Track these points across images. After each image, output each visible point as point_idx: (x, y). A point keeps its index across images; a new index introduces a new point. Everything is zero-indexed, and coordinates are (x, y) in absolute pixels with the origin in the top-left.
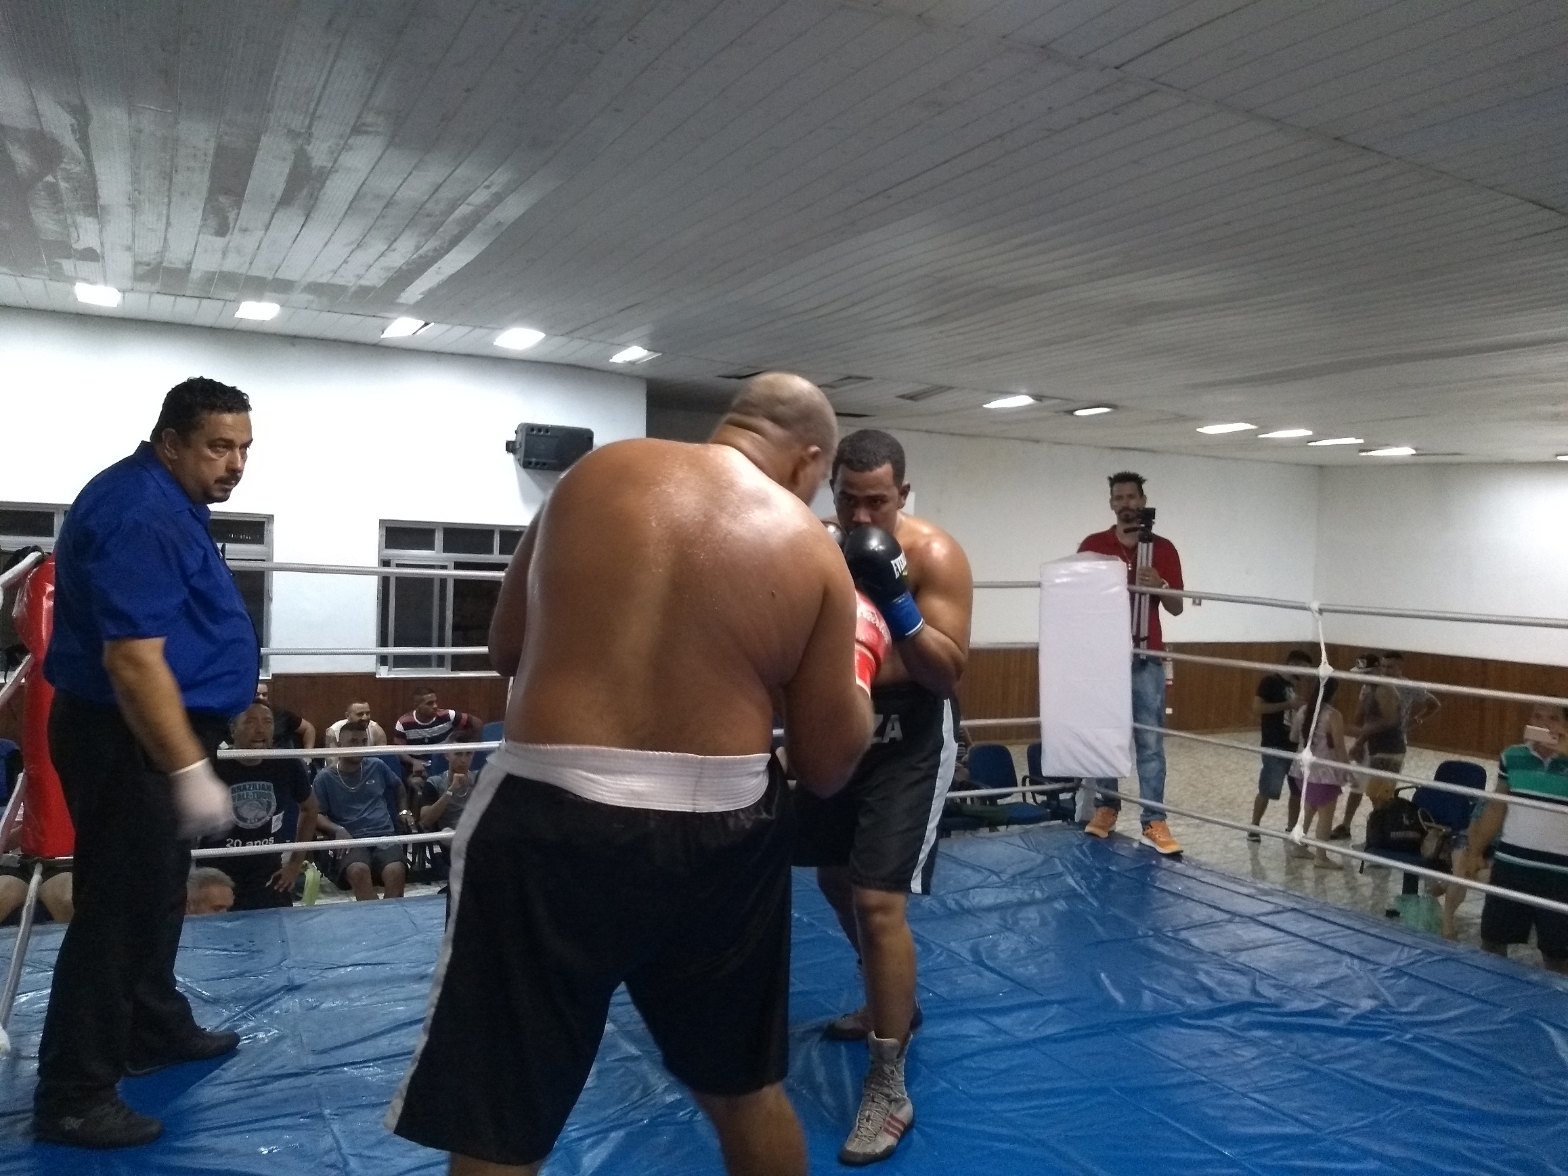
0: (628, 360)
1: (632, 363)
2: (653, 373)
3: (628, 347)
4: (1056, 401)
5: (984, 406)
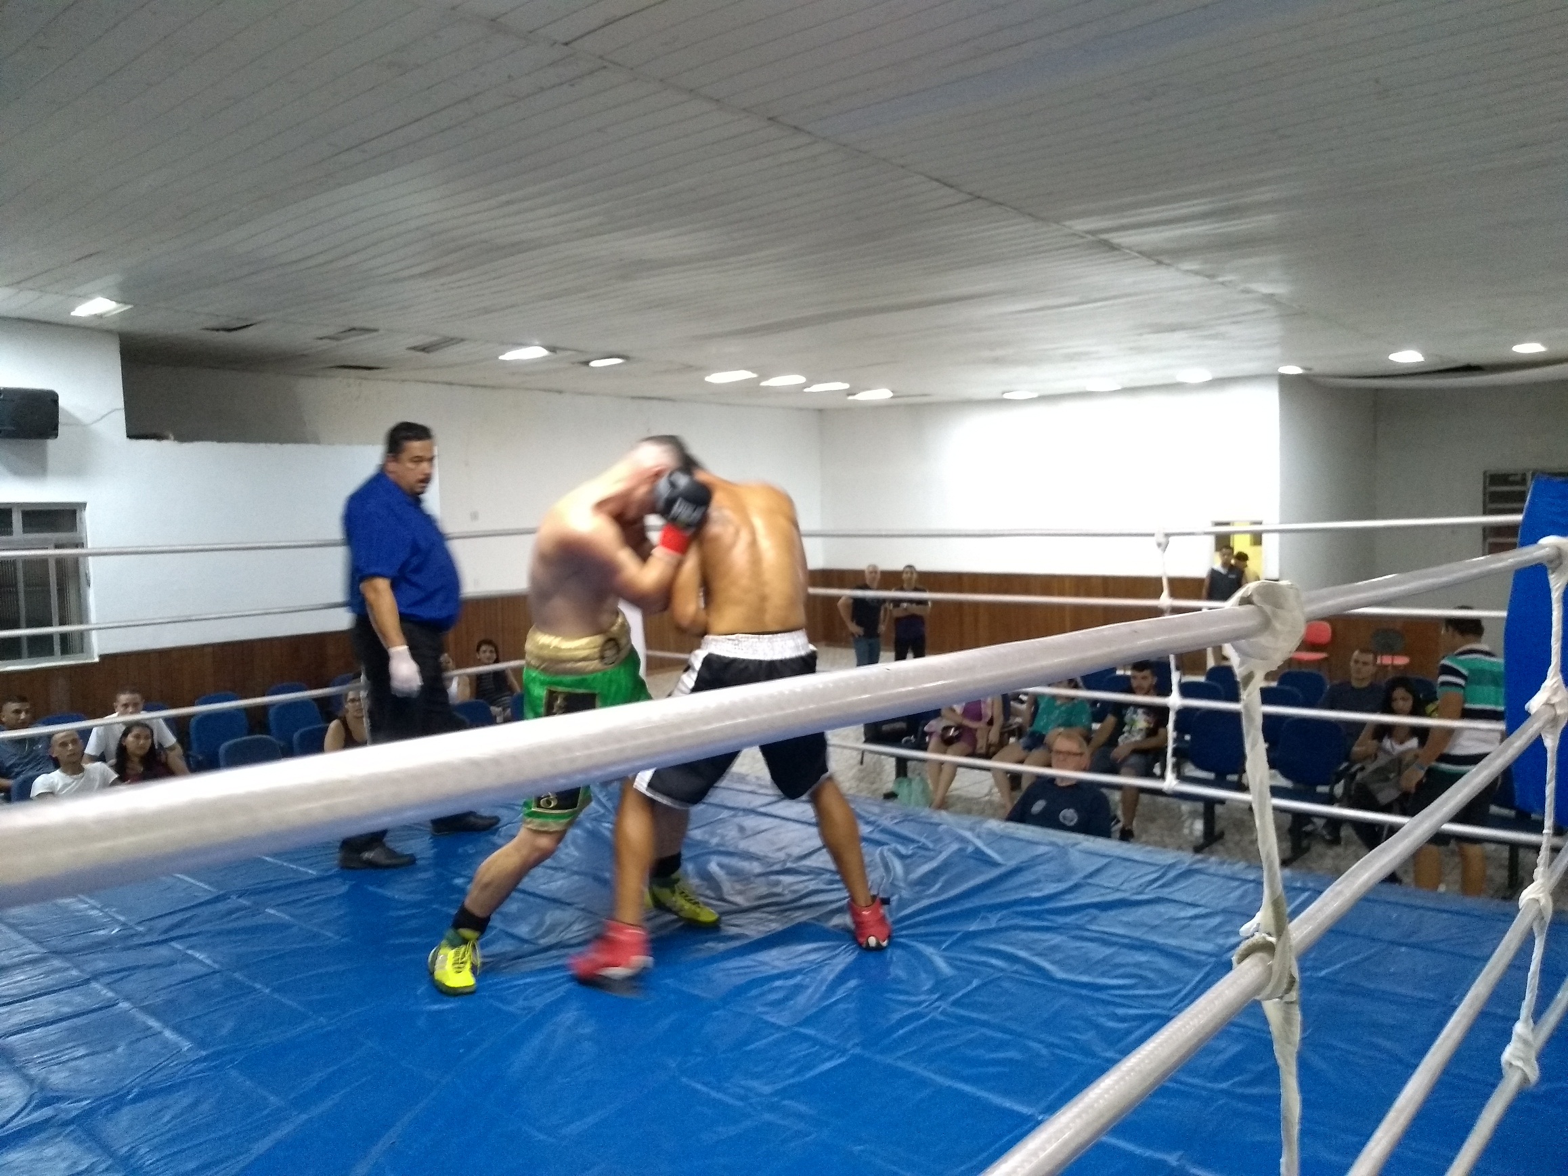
0: (93, 313)
1: (100, 316)
2: (128, 327)
3: (92, 298)
4: (569, 353)
5: (501, 358)
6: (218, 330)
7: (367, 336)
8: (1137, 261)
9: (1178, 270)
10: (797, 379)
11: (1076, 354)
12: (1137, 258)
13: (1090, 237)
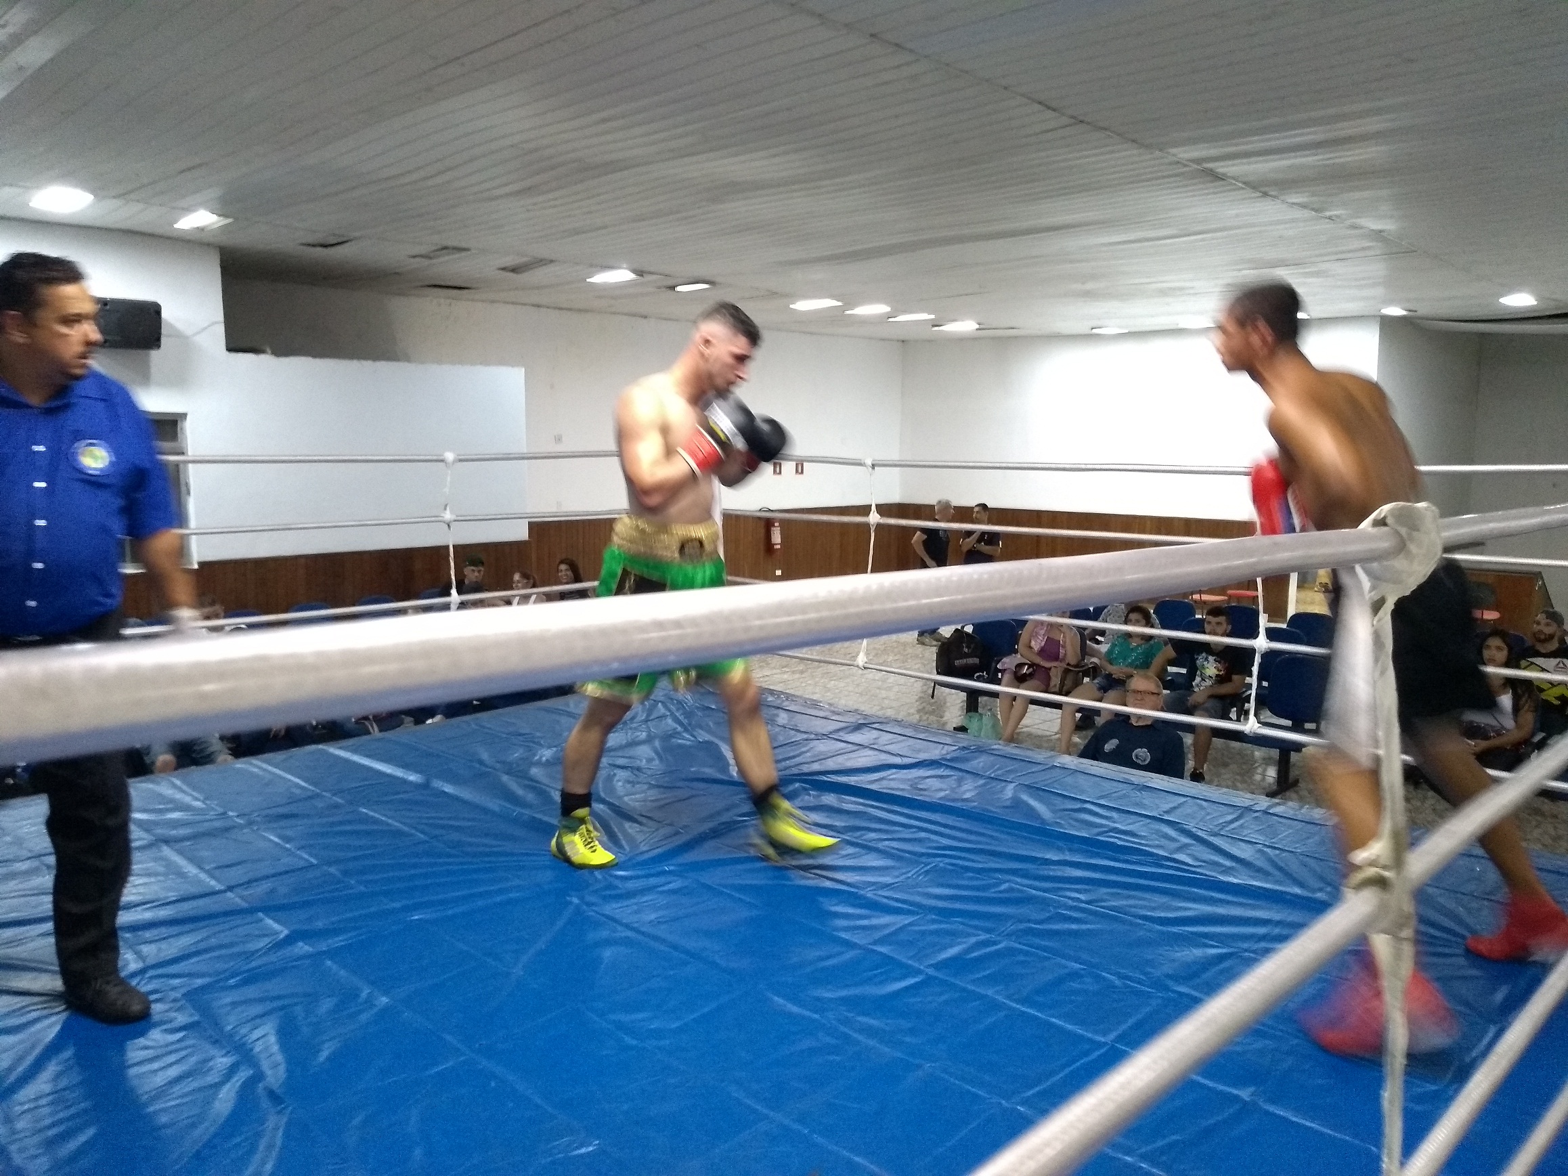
0: (196, 226)
1: (201, 229)
2: (227, 241)
3: (194, 211)
4: (654, 277)
5: (588, 280)
6: (314, 246)
7: (457, 256)
8: (1241, 192)
9: (1283, 201)
10: (881, 309)
11: (1170, 289)
12: (1243, 188)
13: (1196, 166)
